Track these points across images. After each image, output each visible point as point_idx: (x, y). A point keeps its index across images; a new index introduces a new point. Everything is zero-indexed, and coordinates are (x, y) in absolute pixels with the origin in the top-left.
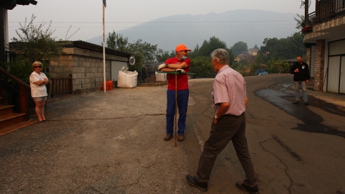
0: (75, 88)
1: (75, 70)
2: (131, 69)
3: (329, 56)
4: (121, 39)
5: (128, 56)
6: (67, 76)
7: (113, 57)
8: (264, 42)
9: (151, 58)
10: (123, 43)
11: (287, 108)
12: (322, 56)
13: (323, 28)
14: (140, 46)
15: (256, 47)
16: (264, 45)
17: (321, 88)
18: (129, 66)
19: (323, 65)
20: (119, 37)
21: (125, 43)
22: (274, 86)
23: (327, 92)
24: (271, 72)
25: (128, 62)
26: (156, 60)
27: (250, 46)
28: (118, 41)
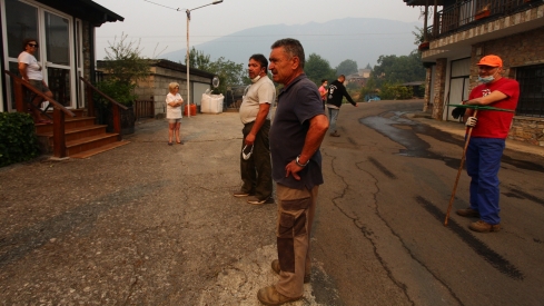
0: (156, 112)
1: (156, 91)
2: (216, 92)
3: (451, 78)
4: (202, 56)
5: (211, 76)
6: (148, 98)
7: (196, 78)
8: (379, 61)
9: (235, 80)
10: (204, 61)
11: (393, 136)
12: (443, 77)
13: (440, 45)
14: (222, 65)
15: (368, 67)
16: (379, 65)
17: (440, 117)
18: (212, 88)
19: (444, 89)
20: (199, 55)
21: (207, 61)
22: (384, 113)
23: (448, 121)
24: (383, 97)
25: (211, 84)
27: (361, 65)
28: (198, 59)
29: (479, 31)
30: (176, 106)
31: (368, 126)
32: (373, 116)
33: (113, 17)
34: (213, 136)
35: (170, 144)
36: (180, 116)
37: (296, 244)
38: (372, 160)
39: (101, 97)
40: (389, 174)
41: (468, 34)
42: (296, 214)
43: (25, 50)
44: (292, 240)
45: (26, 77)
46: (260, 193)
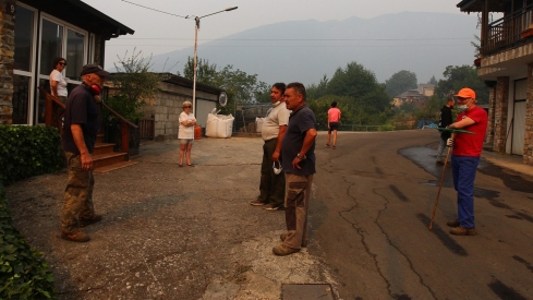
0: (157, 133)
1: (158, 109)
2: (223, 112)
3: (515, 101)
4: (206, 67)
5: (218, 92)
6: (148, 117)
7: (201, 95)
8: (445, 74)
9: (246, 97)
10: (207, 73)
12: (505, 100)
14: (229, 76)
15: (433, 81)
16: (446, 79)
17: (502, 148)
18: (219, 107)
19: (506, 114)
20: (203, 64)
21: (212, 72)
23: (512, 154)
25: (217, 102)
26: (254, 99)
28: (201, 69)
29: (527, 50)
30: (189, 125)
31: (405, 157)
32: (418, 146)
33: (124, 30)
34: (224, 161)
35: (181, 166)
36: (192, 137)
37: (297, 211)
38: (393, 188)
39: (111, 113)
40: (403, 198)
41: (517, 53)
42: (298, 191)
43: (55, 68)
44: (294, 208)
45: (56, 93)
46: (273, 201)
